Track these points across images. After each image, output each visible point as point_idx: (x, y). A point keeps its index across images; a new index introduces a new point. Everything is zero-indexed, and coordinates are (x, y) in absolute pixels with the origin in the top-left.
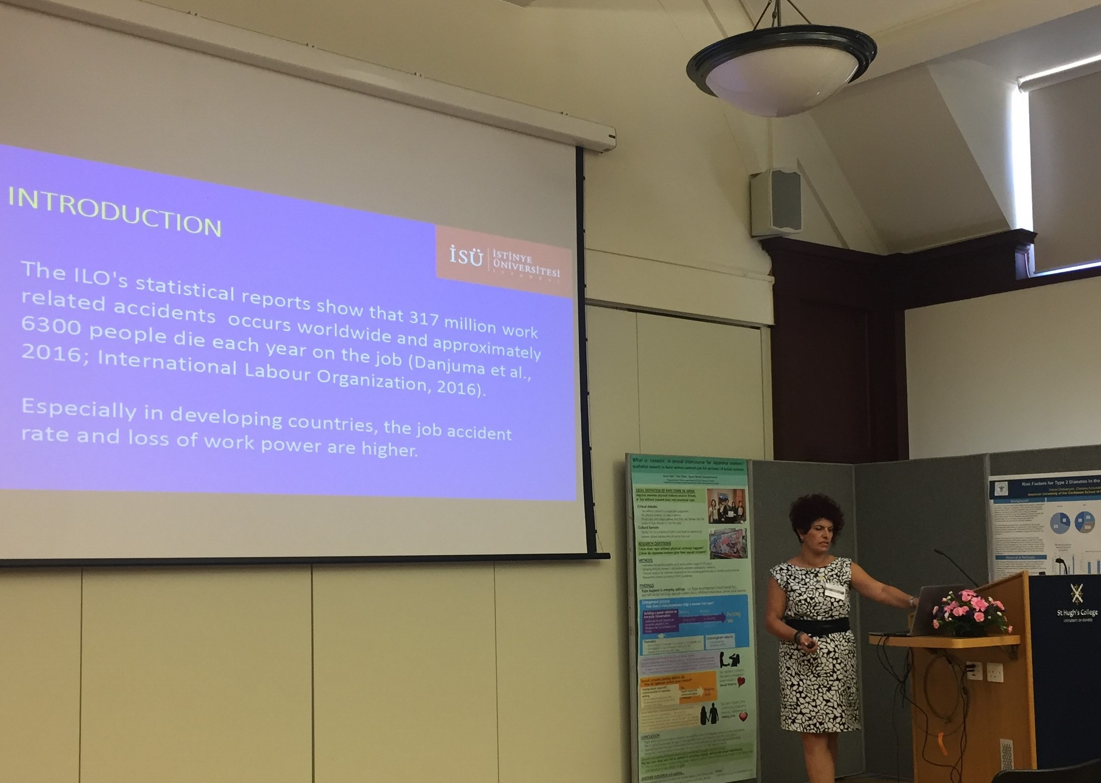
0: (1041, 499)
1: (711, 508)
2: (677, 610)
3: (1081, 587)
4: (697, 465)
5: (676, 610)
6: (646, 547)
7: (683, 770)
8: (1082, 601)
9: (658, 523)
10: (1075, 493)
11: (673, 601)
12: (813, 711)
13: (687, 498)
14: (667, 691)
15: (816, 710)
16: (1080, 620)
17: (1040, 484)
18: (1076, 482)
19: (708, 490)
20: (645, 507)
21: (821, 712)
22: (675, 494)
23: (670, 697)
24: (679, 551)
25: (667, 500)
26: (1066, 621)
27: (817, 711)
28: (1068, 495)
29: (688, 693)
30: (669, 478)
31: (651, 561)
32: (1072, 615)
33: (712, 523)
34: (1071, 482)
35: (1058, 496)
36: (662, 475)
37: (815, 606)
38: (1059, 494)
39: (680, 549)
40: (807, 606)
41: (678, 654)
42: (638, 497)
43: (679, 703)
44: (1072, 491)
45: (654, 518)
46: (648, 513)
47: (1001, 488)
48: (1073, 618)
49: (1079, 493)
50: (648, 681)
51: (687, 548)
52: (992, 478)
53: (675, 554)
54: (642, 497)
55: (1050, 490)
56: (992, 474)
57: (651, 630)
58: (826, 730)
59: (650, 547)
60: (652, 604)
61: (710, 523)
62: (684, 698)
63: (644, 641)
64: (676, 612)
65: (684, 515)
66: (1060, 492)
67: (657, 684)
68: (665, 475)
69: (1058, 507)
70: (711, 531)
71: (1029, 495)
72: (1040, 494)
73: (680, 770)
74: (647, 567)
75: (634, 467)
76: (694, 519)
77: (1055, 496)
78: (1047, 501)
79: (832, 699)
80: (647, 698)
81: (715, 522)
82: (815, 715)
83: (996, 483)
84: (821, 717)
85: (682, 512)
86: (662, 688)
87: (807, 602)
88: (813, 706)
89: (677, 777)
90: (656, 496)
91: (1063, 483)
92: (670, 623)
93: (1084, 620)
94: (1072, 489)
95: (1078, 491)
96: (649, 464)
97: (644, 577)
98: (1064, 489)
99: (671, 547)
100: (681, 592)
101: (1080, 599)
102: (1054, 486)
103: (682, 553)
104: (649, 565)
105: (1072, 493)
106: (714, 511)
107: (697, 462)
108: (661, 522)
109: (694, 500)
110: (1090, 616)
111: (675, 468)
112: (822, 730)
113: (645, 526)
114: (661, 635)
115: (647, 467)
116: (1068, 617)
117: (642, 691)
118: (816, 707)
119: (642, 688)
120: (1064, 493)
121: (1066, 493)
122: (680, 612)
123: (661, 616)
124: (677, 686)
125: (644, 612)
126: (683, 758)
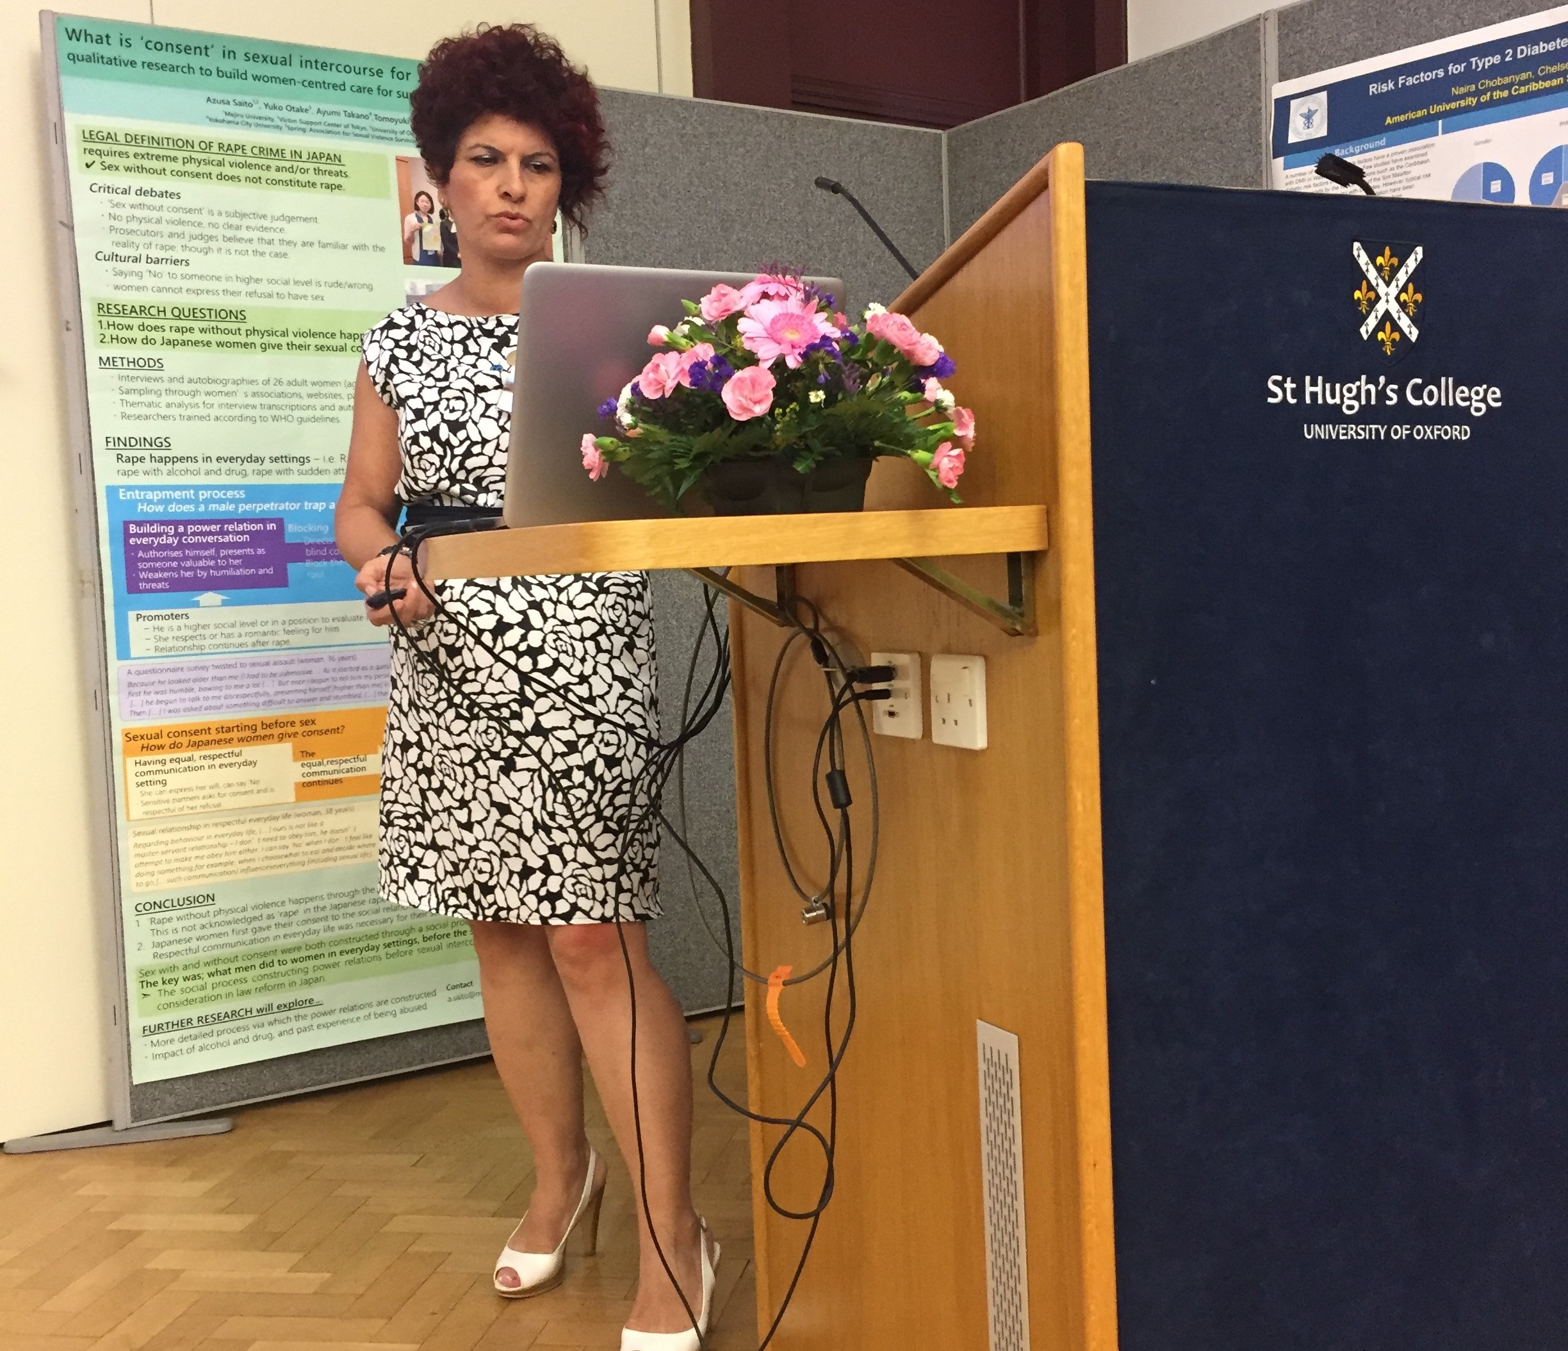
0: (1423, 127)
1: (412, 219)
2: (280, 522)
3: (1411, 264)
4: (352, 79)
5: (272, 521)
6: (136, 322)
7: (315, 993)
8: (1414, 334)
9: (184, 247)
10: (1534, 86)
11: (255, 493)
12: (462, 843)
13: (311, 177)
14: (246, 763)
15: (470, 839)
16: (1401, 432)
17: (1424, 77)
18: (1536, 50)
19: (399, 160)
20: (125, 192)
21: (486, 846)
22: (260, 162)
23: (254, 782)
24: (283, 341)
25: (221, 177)
26: (1317, 431)
27: (473, 843)
28: (1511, 99)
29: (330, 768)
30: (232, 108)
31: (158, 364)
32: (1351, 405)
33: (415, 263)
34: (1524, 51)
35: (1480, 106)
36: (200, 96)
37: (468, 454)
38: (1485, 98)
39: (284, 334)
40: (442, 458)
41: (283, 655)
42: (89, 159)
43: (292, 799)
44: (1523, 83)
45: (165, 228)
46: (139, 213)
47: (1308, 116)
48: (1356, 419)
49: (1547, 84)
50: (158, 736)
51: (314, 335)
52: (1280, 90)
53: (264, 350)
54: (109, 160)
55: (1455, 91)
56: (1284, 77)
57: (165, 580)
58: (503, 914)
59: (153, 323)
60: (166, 502)
61: (408, 259)
62: (311, 784)
63: (132, 615)
64: (271, 526)
65: (294, 231)
66: (1484, 92)
67: (197, 745)
68: (213, 96)
69: (1477, 144)
70: (413, 288)
71: (1389, 121)
72: (1420, 114)
73: (302, 994)
74: (139, 385)
75: (73, 58)
76: (345, 247)
77: (1468, 109)
78: (1444, 132)
79: (516, 800)
80: (159, 787)
81: (430, 259)
82: (466, 856)
83: (1293, 103)
84: (486, 867)
85: (291, 219)
86: (219, 756)
87: (440, 443)
88: (460, 825)
89: (291, 1014)
90: (175, 159)
91: (1496, 59)
92: (248, 561)
93: (1427, 432)
94: (1524, 76)
95: (1544, 79)
96: (139, 53)
97: (124, 416)
98: (1499, 81)
99: (243, 327)
100: (295, 466)
101: (1404, 322)
102: (1470, 76)
103: (291, 346)
104: (148, 379)
105: (1523, 90)
106: (427, 228)
107: (348, 69)
108: (199, 244)
109: (339, 187)
110: (1458, 415)
111: (256, 78)
112: (490, 912)
113: (122, 252)
114: (210, 598)
115: (133, 63)
116: (1333, 415)
117: (132, 769)
118: (468, 826)
119: (130, 761)
120: (1497, 94)
121: (1505, 94)
122: (290, 528)
123: (210, 539)
124: (287, 747)
125: (126, 524)
126: (316, 957)
